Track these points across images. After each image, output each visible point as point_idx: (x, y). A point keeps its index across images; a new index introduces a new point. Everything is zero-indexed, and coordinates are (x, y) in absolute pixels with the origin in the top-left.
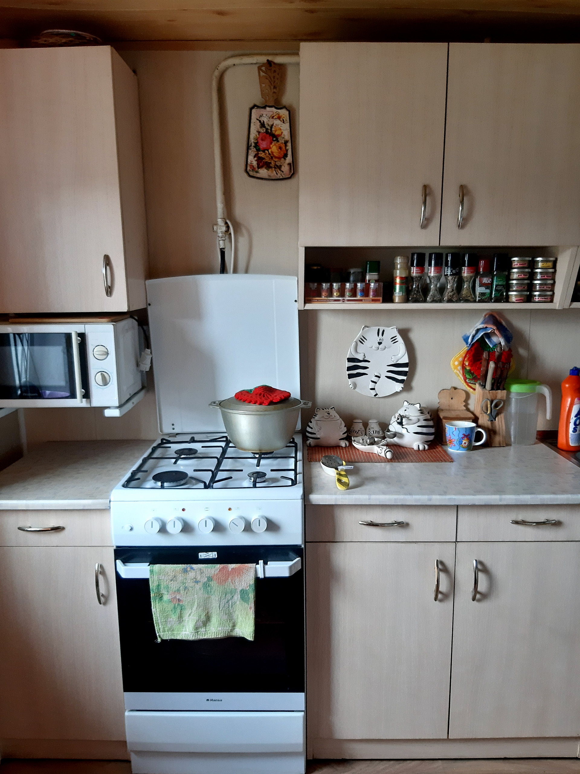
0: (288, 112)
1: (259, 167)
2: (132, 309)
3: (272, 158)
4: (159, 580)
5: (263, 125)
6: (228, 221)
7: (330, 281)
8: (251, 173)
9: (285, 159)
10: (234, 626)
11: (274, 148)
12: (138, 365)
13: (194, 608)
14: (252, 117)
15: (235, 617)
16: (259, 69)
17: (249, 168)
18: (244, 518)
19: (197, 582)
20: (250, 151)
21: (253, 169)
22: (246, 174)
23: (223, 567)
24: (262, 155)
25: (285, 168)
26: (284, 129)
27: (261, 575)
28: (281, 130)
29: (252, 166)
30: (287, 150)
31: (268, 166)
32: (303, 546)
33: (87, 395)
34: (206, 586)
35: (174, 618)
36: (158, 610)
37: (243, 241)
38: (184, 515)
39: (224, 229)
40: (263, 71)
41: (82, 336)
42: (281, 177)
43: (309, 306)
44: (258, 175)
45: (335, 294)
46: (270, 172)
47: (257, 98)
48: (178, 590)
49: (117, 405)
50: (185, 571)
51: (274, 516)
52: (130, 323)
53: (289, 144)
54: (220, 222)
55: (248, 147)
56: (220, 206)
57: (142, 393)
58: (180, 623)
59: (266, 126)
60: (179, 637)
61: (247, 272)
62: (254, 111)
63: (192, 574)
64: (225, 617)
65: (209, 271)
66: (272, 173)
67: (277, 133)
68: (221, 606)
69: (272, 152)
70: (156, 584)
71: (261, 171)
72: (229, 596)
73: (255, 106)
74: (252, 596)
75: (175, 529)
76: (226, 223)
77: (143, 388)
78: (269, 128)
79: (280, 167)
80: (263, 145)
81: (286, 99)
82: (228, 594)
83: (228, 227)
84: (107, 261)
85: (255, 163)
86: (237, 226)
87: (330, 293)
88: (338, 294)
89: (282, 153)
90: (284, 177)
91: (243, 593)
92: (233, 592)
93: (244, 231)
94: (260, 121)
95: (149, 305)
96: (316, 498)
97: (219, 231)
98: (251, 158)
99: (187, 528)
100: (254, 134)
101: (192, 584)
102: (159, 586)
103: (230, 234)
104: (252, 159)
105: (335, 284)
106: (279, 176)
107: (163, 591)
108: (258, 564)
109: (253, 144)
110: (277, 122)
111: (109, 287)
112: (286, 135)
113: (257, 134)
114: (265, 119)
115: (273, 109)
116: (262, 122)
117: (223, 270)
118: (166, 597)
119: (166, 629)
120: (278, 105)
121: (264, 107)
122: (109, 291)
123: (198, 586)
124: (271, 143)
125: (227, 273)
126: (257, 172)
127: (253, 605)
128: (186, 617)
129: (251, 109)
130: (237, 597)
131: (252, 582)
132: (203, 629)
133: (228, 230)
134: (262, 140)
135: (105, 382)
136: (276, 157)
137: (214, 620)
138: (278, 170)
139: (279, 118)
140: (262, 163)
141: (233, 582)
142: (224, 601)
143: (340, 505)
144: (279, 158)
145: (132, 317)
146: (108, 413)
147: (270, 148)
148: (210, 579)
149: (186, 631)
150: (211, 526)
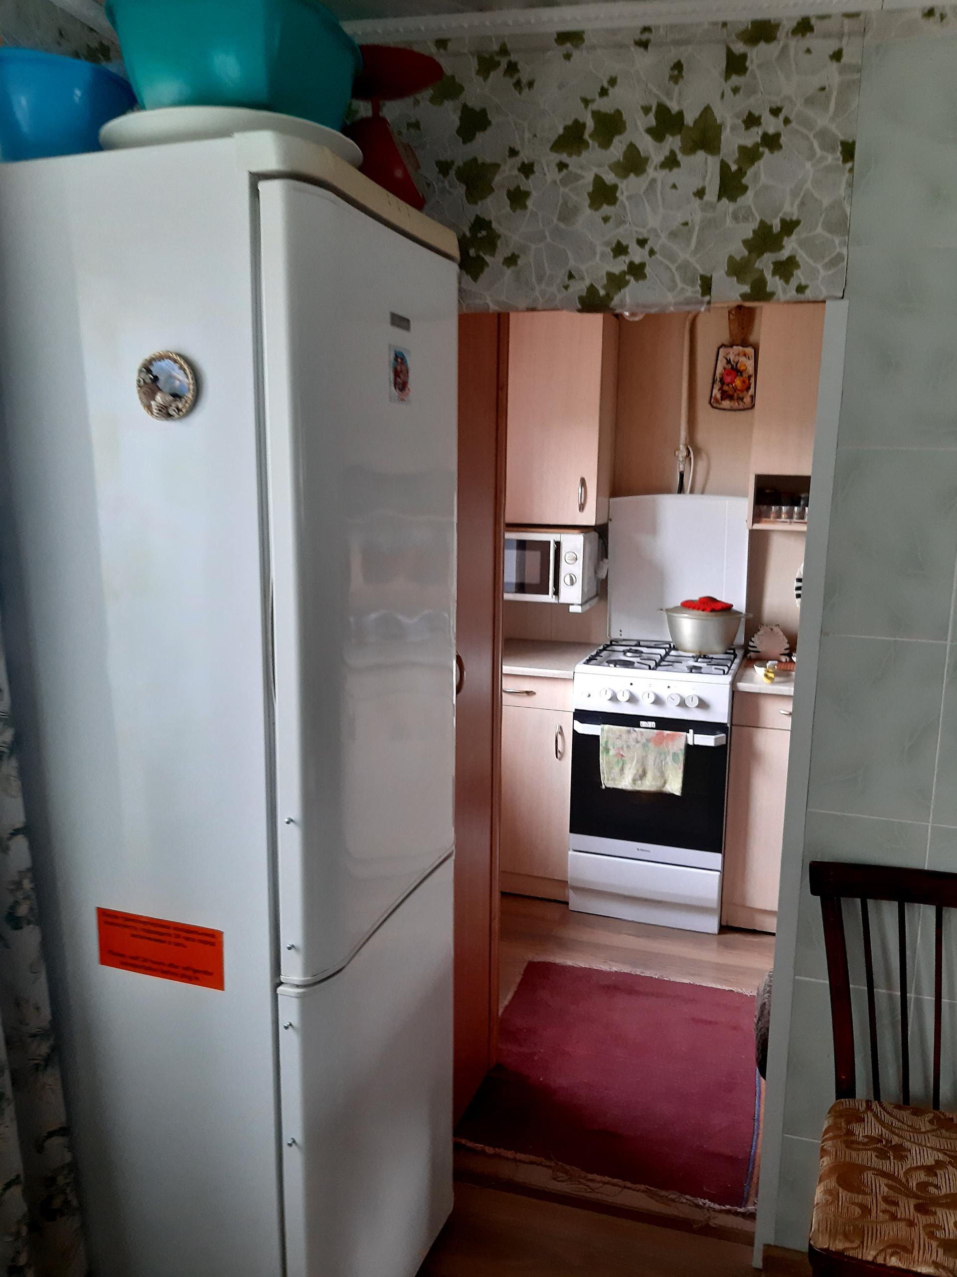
0: (753, 351)
1: (722, 399)
2: (599, 523)
3: (735, 391)
4: (607, 737)
5: (729, 362)
6: (689, 447)
7: (779, 503)
8: (715, 405)
9: (747, 392)
10: (665, 783)
11: (738, 382)
12: (596, 573)
13: (634, 763)
14: (720, 355)
15: (667, 776)
16: (730, 312)
17: (712, 400)
18: (679, 695)
19: (637, 742)
20: (715, 386)
21: (717, 401)
22: (709, 406)
23: (660, 733)
24: (726, 388)
25: (747, 400)
26: (749, 365)
27: (690, 743)
28: (745, 365)
29: (716, 399)
30: (750, 384)
31: (731, 398)
32: (729, 725)
33: (556, 593)
34: (644, 745)
35: (617, 769)
36: (604, 762)
37: (702, 465)
38: (632, 689)
39: (685, 454)
40: (733, 315)
41: (558, 544)
42: (743, 408)
43: (757, 526)
44: (721, 406)
45: (783, 516)
46: (732, 403)
47: (725, 337)
48: (622, 748)
49: (580, 603)
50: (629, 732)
51: (706, 696)
52: (594, 535)
53: (753, 380)
54: (682, 447)
55: (714, 382)
56: (683, 434)
57: (596, 600)
58: (621, 775)
59: (732, 363)
60: (619, 787)
61: (703, 492)
62: (721, 350)
63: (634, 735)
64: (659, 774)
65: (668, 491)
66: (735, 405)
67: (742, 368)
68: (656, 765)
69: (736, 386)
70: (605, 739)
71: (724, 403)
72: (663, 757)
73: (723, 345)
74: (681, 758)
75: (623, 697)
76: (688, 449)
77: (597, 595)
78: (735, 364)
79: (742, 399)
80: (728, 379)
81: (752, 339)
82: (662, 755)
83: (689, 452)
84: (583, 482)
85: (719, 396)
86: (698, 451)
87: (779, 516)
88: (786, 516)
89: (745, 387)
90: (745, 407)
91: (675, 755)
92: (666, 754)
93: (704, 456)
94: (726, 359)
95: (611, 520)
96: (743, 686)
97: (680, 456)
98: (715, 391)
99: (632, 699)
100: (720, 370)
101: (633, 743)
102: (606, 743)
103: (691, 459)
104: (716, 393)
105: (783, 507)
106: (741, 406)
107: (611, 747)
108: (688, 732)
109: (718, 379)
110: (742, 359)
111: (582, 504)
112: (751, 370)
113: (723, 370)
114: (731, 357)
115: (740, 348)
116: (728, 359)
117: (681, 490)
118: (612, 752)
119: (609, 779)
120: (745, 343)
121: (731, 346)
122: (582, 507)
123: (638, 746)
124: (736, 378)
125: (684, 493)
126: (720, 404)
127: (682, 766)
128: (626, 771)
129: (719, 349)
130: (669, 759)
131: (683, 747)
132: (639, 782)
133: (689, 455)
134: (728, 375)
135: (572, 583)
136: (739, 390)
137: (649, 775)
138: (740, 401)
139: (745, 355)
140: (725, 395)
141: (667, 746)
142: (658, 761)
143: (764, 694)
144: (742, 391)
145: (595, 530)
146: (572, 609)
147: (734, 382)
148: (648, 740)
149: (626, 782)
150: (652, 699)
